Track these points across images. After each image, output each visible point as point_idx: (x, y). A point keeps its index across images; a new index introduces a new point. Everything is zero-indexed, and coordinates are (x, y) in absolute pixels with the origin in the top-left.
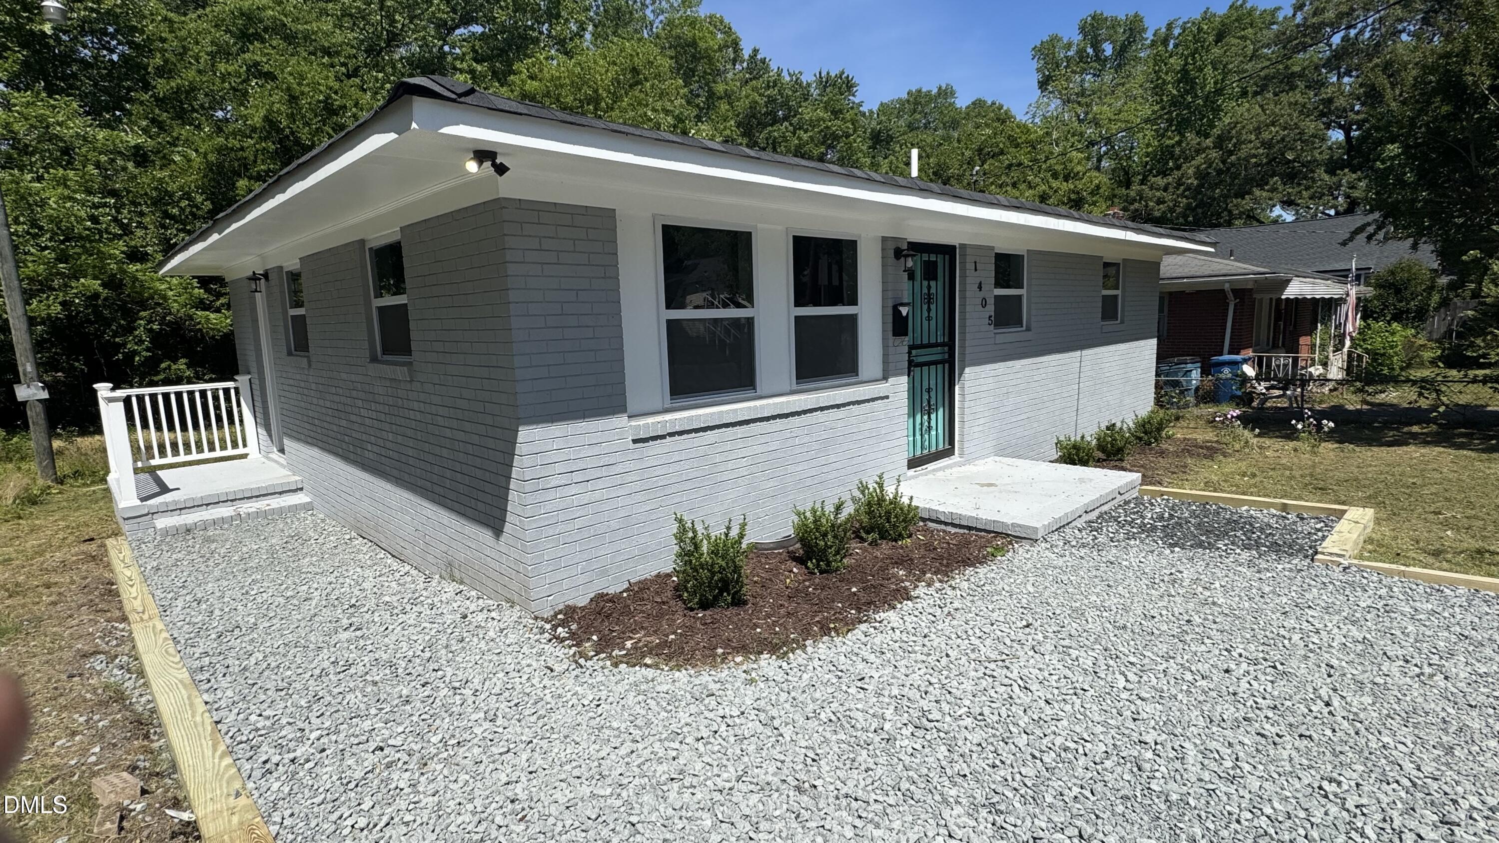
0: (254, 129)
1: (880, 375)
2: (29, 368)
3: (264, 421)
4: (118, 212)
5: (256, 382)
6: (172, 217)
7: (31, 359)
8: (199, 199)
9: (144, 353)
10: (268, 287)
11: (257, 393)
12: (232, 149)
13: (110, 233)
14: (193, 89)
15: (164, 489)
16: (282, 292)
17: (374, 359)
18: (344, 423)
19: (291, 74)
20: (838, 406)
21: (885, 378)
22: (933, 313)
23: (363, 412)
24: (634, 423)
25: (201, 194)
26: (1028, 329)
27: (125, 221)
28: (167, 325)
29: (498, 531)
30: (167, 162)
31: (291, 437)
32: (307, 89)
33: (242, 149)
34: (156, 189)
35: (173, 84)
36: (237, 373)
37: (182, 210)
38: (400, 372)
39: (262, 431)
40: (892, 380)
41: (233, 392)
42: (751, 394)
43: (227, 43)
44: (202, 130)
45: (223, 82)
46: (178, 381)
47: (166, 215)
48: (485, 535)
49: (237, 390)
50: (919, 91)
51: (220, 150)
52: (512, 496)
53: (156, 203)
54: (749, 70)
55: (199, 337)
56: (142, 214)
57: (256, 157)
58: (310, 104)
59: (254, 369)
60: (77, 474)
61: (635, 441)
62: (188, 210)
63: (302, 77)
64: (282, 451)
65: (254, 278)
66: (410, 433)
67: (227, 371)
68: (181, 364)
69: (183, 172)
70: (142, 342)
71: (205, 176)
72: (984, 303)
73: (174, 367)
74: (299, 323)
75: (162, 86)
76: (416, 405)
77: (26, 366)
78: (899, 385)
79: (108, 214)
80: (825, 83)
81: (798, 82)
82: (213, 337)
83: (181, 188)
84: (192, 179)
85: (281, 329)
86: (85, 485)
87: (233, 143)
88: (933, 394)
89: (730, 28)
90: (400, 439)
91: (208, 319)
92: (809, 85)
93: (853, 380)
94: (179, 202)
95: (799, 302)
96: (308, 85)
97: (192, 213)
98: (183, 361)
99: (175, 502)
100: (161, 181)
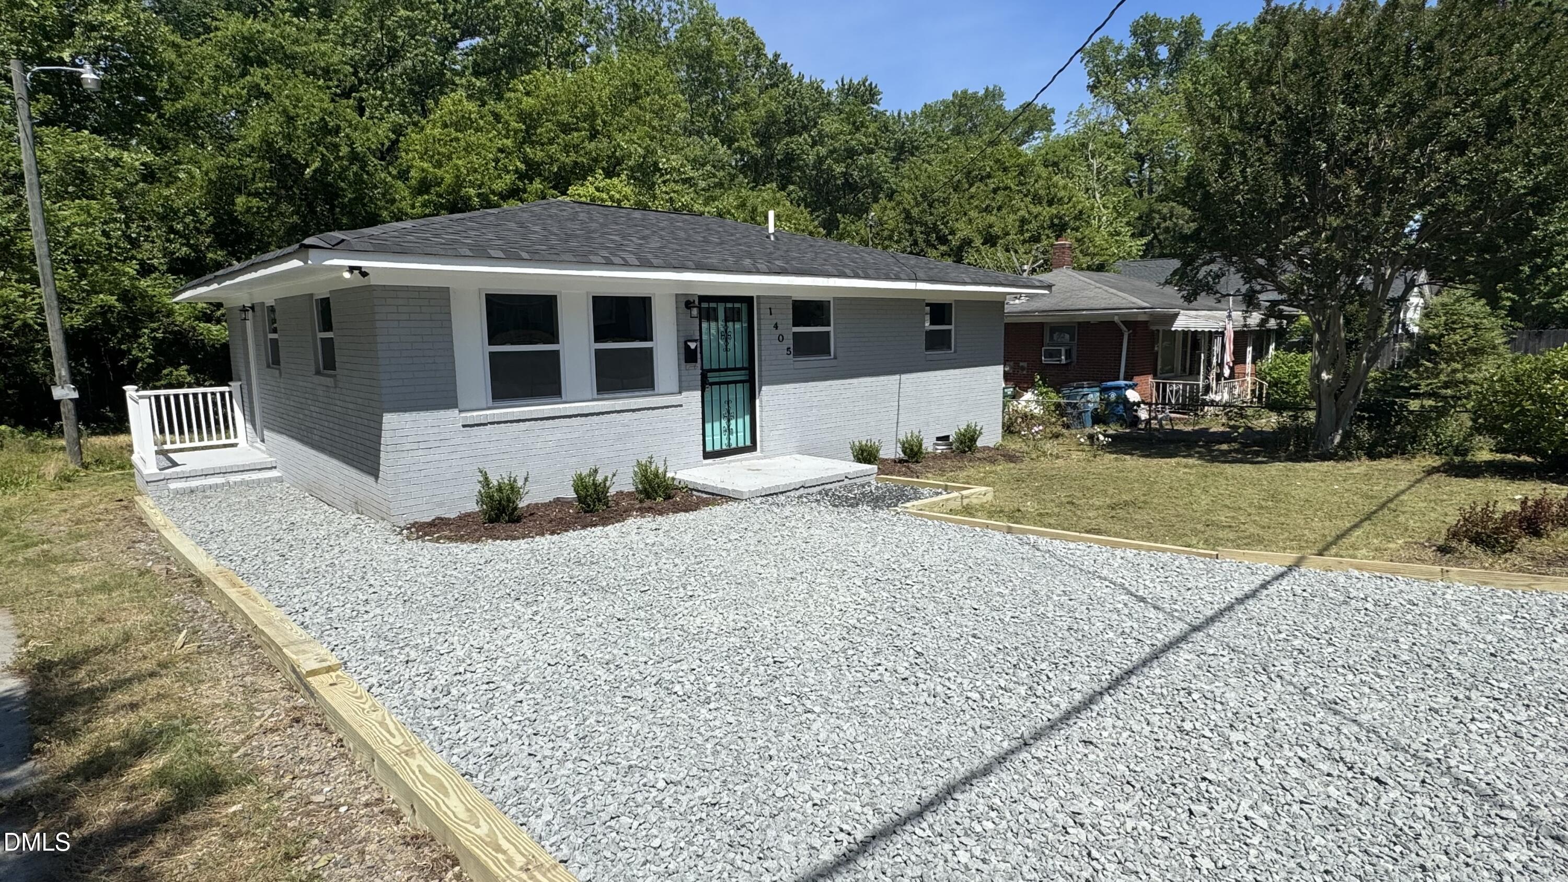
0: (253, 149)
1: (676, 389)
2: (64, 373)
3: (251, 419)
4: (128, 227)
5: (245, 387)
6: (176, 232)
7: (66, 365)
8: (203, 214)
9: (148, 360)
10: (254, 317)
11: (245, 396)
12: (232, 167)
13: (120, 248)
14: (197, 109)
15: (175, 464)
16: (264, 321)
17: (318, 373)
18: (301, 416)
19: (287, 97)
20: (633, 411)
21: (680, 393)
22: (731, 346)
23: (312, 408)
24: (463, 415)
25: (205, 209)
26: (835, 358)
27: (134, 235)
28: (170, 333)
29: (377, 477)
30: (173, 180)
31: (268, 428)
32: (302, 111)
33: (242, 167)
34: (163, 205)
35: (179, 106)
36: (231, 380)
37: (186, 226)
38: (329, 381)
39: (249, 426)
40: (684, 394)
41: (227, 395)
42: (559, 400)
43: (230, 67)
44: (206, 148)
45: (225, 104)
46: (180, 385)
47: (171, 230)
48: (370, 480)
49: (230, 393)
50: (965, 92)
51: (221, 169)
52: (382, 454)
53: (162, 218)
54: (770, 76)
55: (201, 345)
56: (149, 229)
57: (254, 175)
58: (305, 125)
59: (244, 377)
60: (99, 462)
61: (464, 426)
62: (192, 225)
63: (299, 100)
64: (263, 441)
65: (244, 309)
66: (336, 421)
67: (224, 378)
68: (183, 370)
69: (189, 189)
70: (146, 349)
71: (209, 192)
72: (781, 338)
73: (175, 373)
74: (274, 342)
75: (169, 108)
76: (338, 402)
77: (62, 370)
78: (693, 398)
79: (119, 229)
80: (848, 91)
81: (819, 90)
82: (213, 346)
83: (186, 205)
84: (196, 195)
85: (263, 348)
86: (105, 471)
87: (233, 161)
88: (732, 405)
89: (753, 33)
90: (331, 425)
91: (209, 331)
92: (829, 94)
93: (650, 393)
94: (184, 218)
95: (598, 339)
96: (304, 107)
97: (195, 227)
98: (184, 367)
99: (183, 472)
100: (167, 198)
